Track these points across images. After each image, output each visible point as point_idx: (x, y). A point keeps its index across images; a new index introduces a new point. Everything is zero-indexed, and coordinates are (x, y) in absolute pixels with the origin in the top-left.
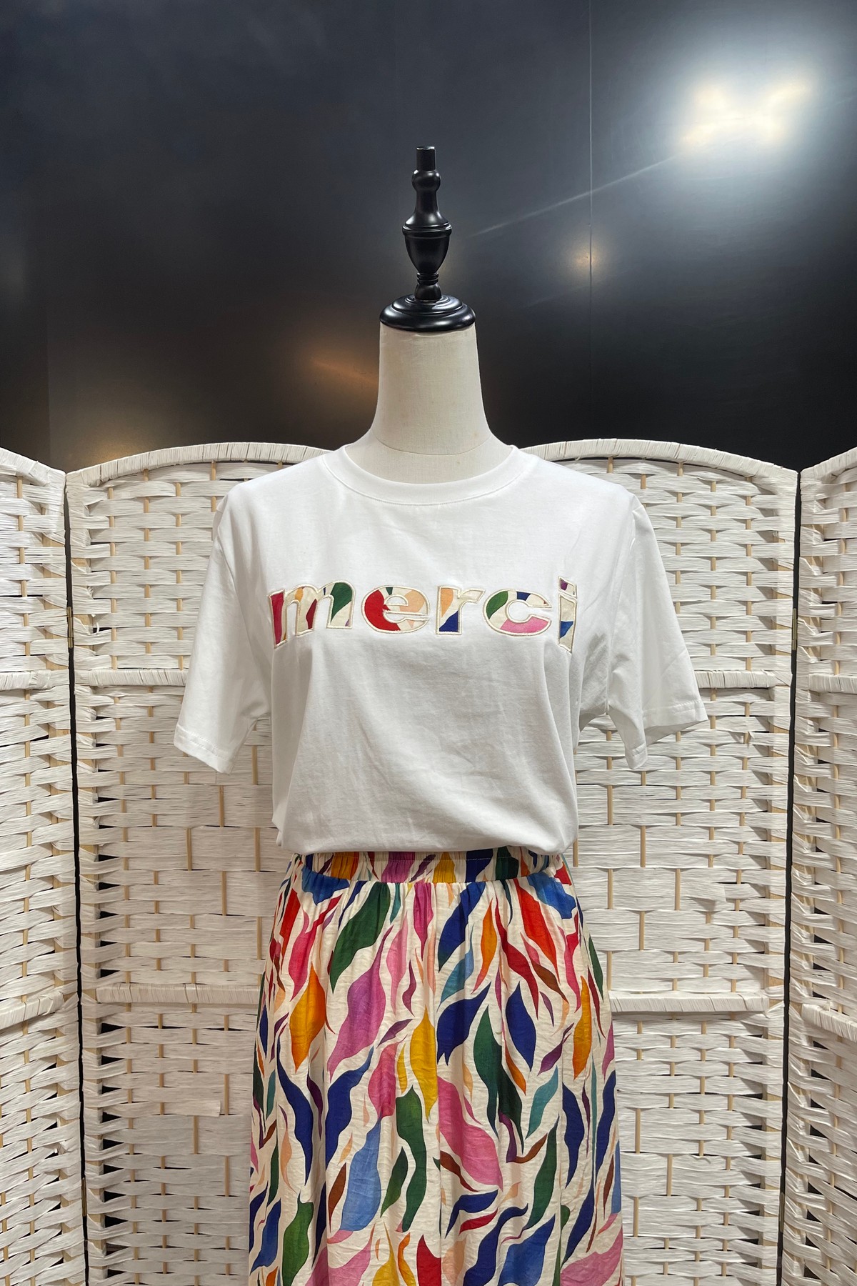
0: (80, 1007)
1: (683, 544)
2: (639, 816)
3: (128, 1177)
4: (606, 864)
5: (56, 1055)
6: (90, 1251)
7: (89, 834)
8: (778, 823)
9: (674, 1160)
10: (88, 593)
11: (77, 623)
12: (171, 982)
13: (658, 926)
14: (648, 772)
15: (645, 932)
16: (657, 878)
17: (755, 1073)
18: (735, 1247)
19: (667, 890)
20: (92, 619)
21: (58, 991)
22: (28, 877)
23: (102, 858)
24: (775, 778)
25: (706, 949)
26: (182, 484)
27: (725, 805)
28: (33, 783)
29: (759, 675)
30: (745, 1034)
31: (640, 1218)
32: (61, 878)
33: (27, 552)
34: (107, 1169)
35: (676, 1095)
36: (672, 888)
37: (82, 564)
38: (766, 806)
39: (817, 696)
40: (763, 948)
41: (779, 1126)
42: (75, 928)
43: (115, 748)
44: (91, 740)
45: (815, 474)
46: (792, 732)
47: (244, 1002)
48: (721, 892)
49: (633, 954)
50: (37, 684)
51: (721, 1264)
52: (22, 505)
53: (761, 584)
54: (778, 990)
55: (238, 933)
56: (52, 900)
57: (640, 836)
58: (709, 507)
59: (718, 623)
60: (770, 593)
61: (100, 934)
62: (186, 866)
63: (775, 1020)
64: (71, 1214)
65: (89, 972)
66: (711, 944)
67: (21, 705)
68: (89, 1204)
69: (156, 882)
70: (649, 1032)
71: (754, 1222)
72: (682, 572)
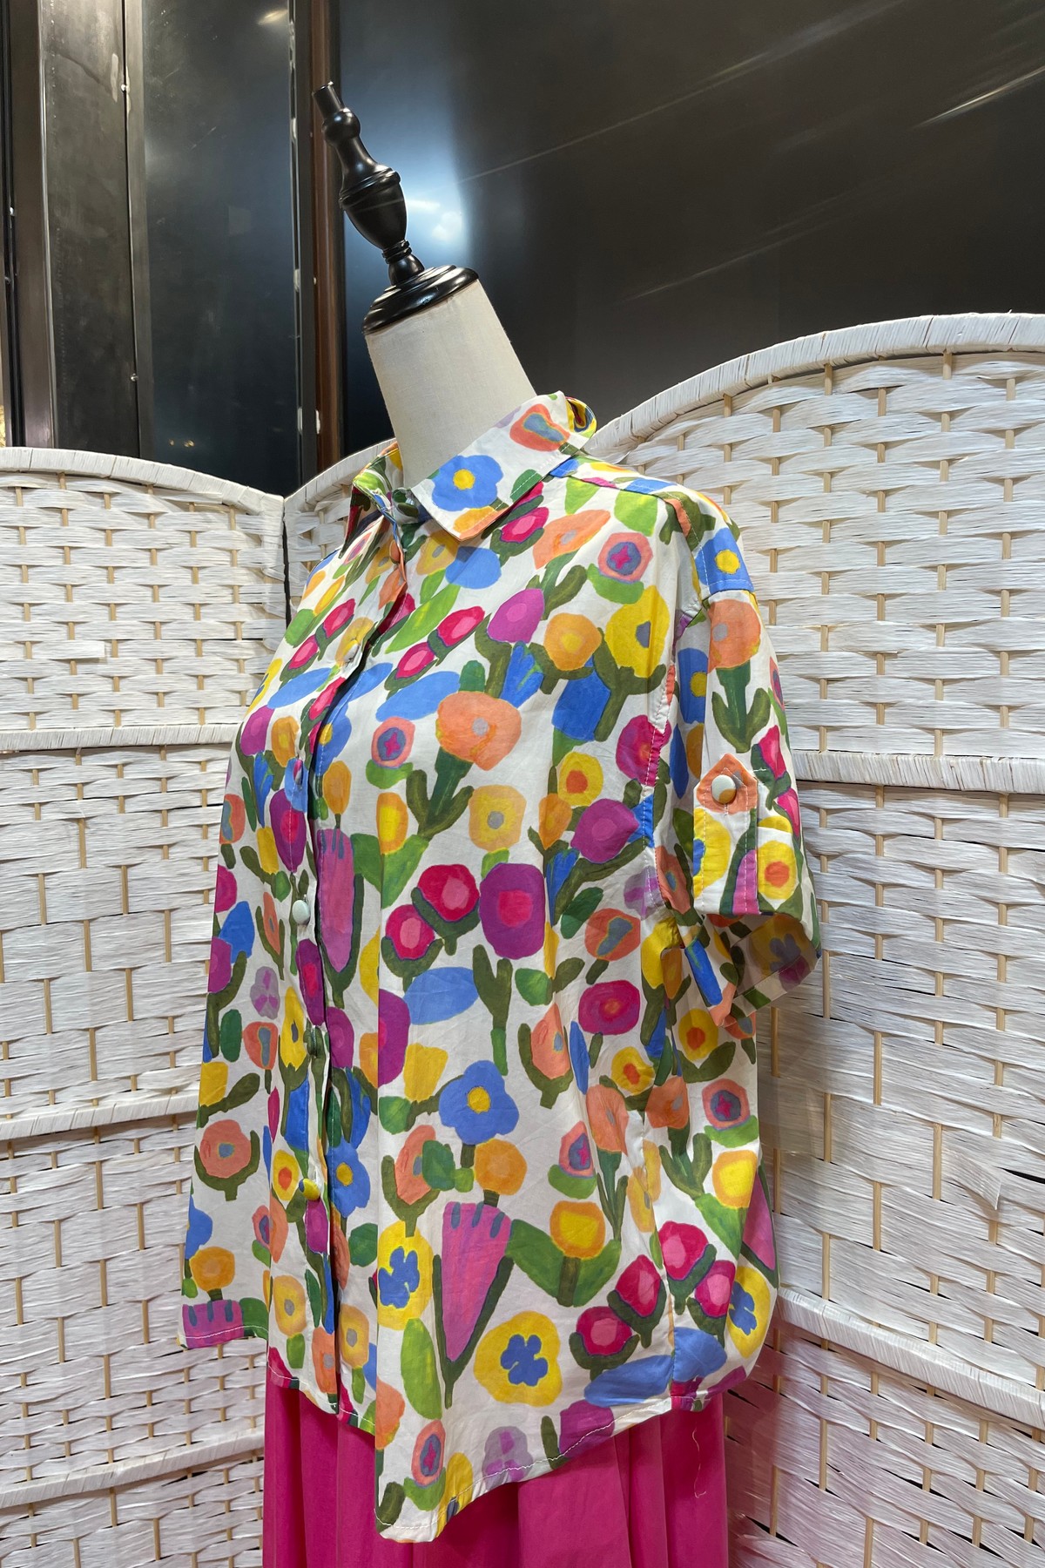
2: (870, 1012)
13: (903, 1216)
14: (885, 936)
15: (882, 1219)
16: (903, 1131)
19: (918, 1156)
27: (1024, 1024)
36: (926, 1156)
48: (1011, 1189)
49: (861, 1251)
52: (238, 539)
57: (873, 1048)
66: (998, 1284)
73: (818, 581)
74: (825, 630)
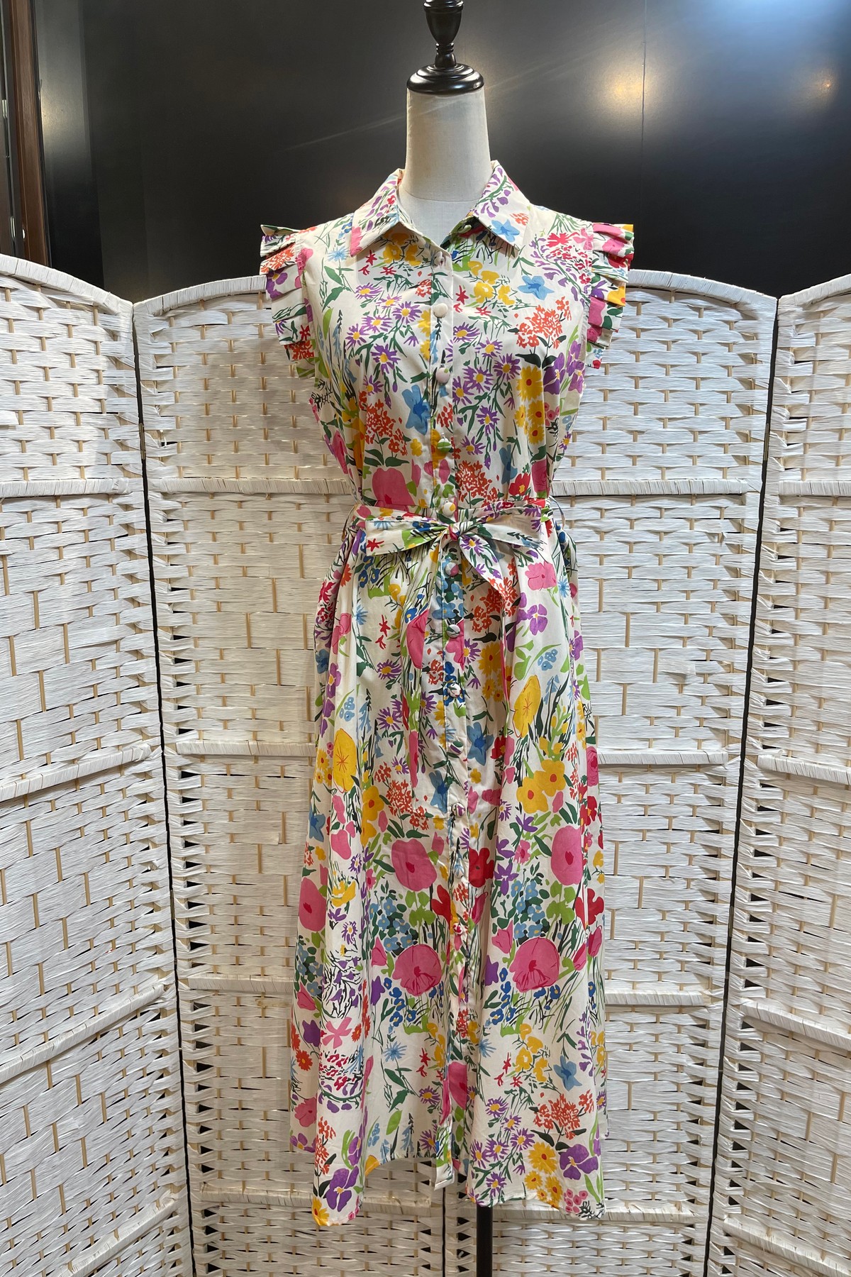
0: (163, 757)
1: (672, 366)
2: (625, 605)
3: (206, 891)
5: (146, 794)
6: (177, 946)
7: (167, 618)
8: (744, 609)
9: (645, 881)
10: (156, 411)
11: (148, 437)
12: (236, 739)
13: (638, 696)
14: (633, 567)
15: (627, 701)
16: (638, 656)
17: (714, 813)
18: (692, 949)
19: (647, 666)
20: (160, 434)
21: (146, 745)
22: (118, 650)
23: (176, 638)
24: (743, 572)
25: (678, 714)
26: (233, 313)
27: (700, 595)
28: (119, 573)
29: (734, 482)
30: (707, 783)
31: (616, 926)
32: (145, 652)
33: (103, 374)
34: (190, 884)
35: (649, 831)
36: (650, 665)
37: (151, 386)
38: (735, 596)
39: (783, 499)
40: (726, 714)
41: (731, 854)
42: (156, 694)
43: (183, 546)
44: (164, 539)
45: (793, 301)
46: (759, 532)
47: (297, 753)
48: (692, 668)
49: (617, 719)
50: (119, 489)
51: (679, 961)
52: (99, 333)
53: (739, 401)
54: (736, 747)
55: (291, 699)
56: (138, 669)
57: (625, 621)
58: (695, 331)
59: (700, 437)
60: (748, 410)
61: (177, 700)
62: (246, 644)
63: (732, 771)
64: (163, 917)
65: (170, 730)
66: (682, 711)
67: (107, 507)
68: (176, 911)
69: (222, 658)
70: (627, 781)
71: (708, 930)
72: (671, 391)
73: (602, 394)
74: (605, 420)
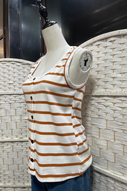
4: (106, 139)
14: (115, 117)
16: (118, 145)
36: (122, 149)
52: (29, 68)
72: (123, 65)
